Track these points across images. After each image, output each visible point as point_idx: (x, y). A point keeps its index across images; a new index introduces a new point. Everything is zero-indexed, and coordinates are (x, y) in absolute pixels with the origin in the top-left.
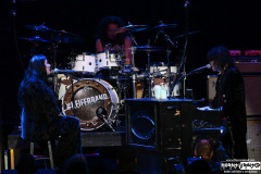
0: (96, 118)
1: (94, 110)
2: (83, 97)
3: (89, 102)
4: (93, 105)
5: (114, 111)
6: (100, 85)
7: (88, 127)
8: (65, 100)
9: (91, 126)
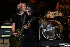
0: (54, 35)
1: (54, 32)
2: (50, 27)
3: (52, 29)
4: (53, 30)
5: (61, 32)
6: (56, 23)
7: (52, 39)
8: (43, 28)
9: (53, 38)
